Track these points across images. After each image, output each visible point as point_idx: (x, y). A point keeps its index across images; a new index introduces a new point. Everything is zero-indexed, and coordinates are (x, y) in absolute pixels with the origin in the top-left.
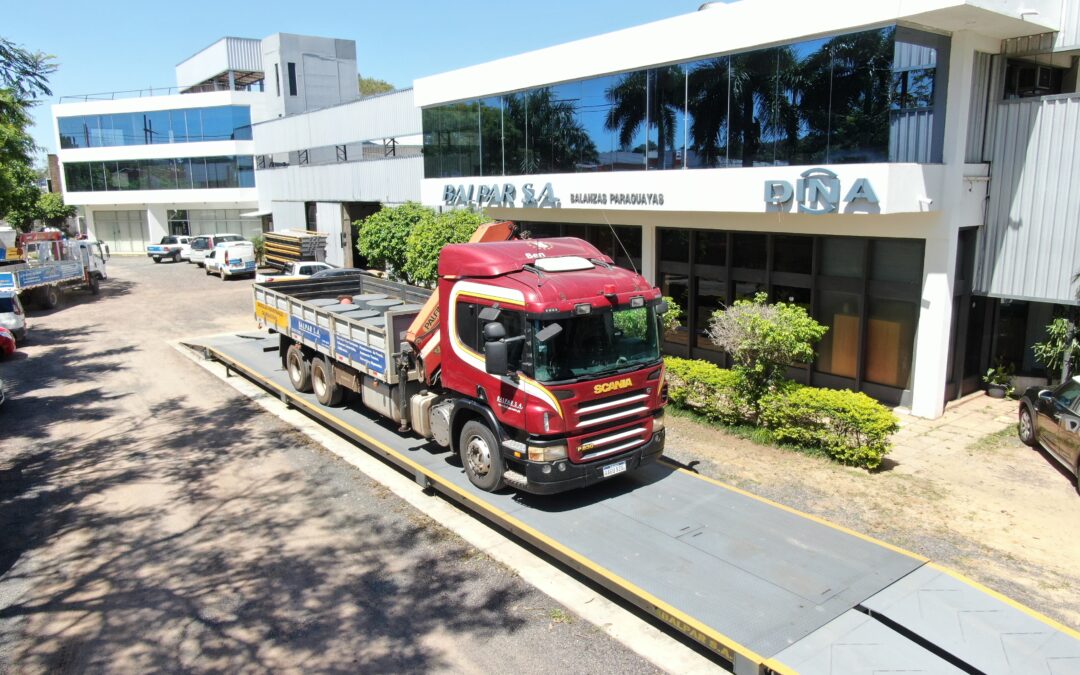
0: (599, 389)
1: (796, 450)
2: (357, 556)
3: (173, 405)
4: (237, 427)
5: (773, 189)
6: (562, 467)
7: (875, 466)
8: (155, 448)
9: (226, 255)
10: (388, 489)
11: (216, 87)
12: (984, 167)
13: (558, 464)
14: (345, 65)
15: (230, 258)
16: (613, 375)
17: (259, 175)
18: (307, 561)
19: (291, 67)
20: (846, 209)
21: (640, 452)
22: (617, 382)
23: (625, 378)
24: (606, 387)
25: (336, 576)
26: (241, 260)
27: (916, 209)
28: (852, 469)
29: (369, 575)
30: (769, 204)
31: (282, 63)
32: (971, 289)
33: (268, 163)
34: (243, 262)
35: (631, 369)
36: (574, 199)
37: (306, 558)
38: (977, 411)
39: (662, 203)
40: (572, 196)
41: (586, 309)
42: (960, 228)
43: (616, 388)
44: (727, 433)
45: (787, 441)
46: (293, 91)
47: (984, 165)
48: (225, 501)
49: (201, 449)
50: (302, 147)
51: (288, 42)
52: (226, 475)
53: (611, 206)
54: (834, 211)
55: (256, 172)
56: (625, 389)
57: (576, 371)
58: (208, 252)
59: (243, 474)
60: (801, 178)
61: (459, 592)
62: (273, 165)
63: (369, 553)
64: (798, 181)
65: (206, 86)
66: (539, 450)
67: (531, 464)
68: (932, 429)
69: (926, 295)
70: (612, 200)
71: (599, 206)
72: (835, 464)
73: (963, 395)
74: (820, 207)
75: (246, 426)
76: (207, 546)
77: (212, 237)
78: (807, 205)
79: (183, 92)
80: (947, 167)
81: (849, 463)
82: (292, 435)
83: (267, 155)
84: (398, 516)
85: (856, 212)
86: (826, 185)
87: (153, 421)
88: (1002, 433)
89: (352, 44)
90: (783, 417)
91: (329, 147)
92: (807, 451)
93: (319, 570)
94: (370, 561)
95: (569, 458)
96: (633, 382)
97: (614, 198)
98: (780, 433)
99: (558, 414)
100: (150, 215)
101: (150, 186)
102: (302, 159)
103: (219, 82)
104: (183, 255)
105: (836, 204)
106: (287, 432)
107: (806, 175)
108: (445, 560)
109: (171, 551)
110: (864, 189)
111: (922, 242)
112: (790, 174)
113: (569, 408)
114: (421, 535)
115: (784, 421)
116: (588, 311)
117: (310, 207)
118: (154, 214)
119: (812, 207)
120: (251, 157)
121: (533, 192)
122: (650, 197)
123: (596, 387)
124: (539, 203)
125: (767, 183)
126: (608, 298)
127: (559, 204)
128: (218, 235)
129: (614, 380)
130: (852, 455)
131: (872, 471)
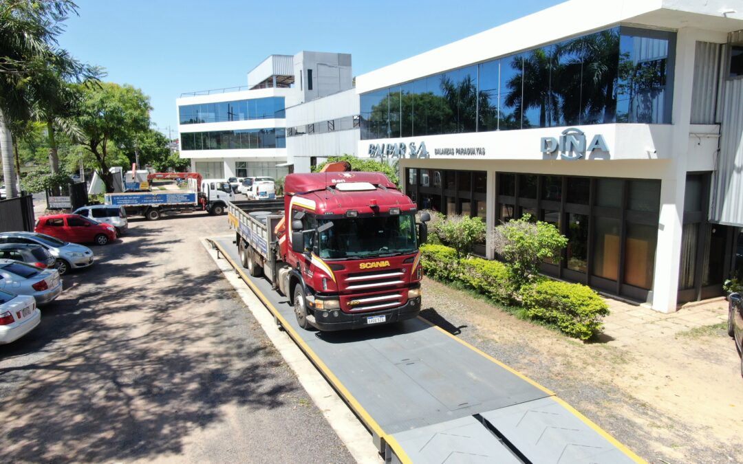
0: (363, 266)
1: (542, 325)
2: (218, 359)
3: (179, 272)
4: (204, 286)
5: (546, 143)
6: (336, 314)
7: (587, 338)
8: (154, 294)
9: (258, 189)
10: (260, 325)
11: (267, 85)
12: (715, 128)
13: (333, 312)
14: (344, 70)
15: (259, 191)
16: (376, 258)
17: (289, 140)
18: (190, 359)
19: (310, 72)
20: (590, 156)
21: (398, 310)
22: (378, 263)
23: (385, 260)
24: (368, 265)
25: (199, 368)
26: (266, 193)
27: (645, 156)
28: (573, 339)
29: (218, 370)
30: (545, 154)
31: (304, 69)
32: (708, 218)
33: (294, 132)
34: (268, 193)
35: (390, 255)
36: (437, 152)
37: (190, 357)
38: (709, 310)
39: (484, 154)
40: (436, 150)
41: (354, 214)
42: (687, 172)
43: (376, 266)
44: (503, 311)
45: (536, 318)
46: (310, 87)
47: (715, 126)
48: (170, 324)
49: (177, 296)
50: (311, 122)
51: (308, 56)
52: (181, 311)
53: (457, 156)
54: (582, 158)
55: (287, 139)
56: (384, 267)
57: (348, 254)
58: (249, 187)
59: (190, 311)
60: (562, 135)
61: (258, 384)
62: (297, 133)
63: (225, 358)
64: (560, 137)
65: (261, 85)
66: (321, 302)
67: (317, 310)
68: (661, 319)
69: (662, 221)
70: (457, 152)
71: (450, 157)
72: (563, 336)
73: (702, 299)
74: (574, 155)
75: (209, 286)
76: (144, 346)
77: (254, 178)
78: (567, 154)
79: (252, 89)
80: (674, 127)
81: (572, 335)
82: (230, 293)
83: (294, 128)
84: (255, 340)
85: (596, 159)
86: (577, 140)
87: (163, 280)
88: (715, 327)
89: (349, 56)
90: (533, 301)
91: (325, 122)
92: (548, 326)
93: (193, 364)
94: (223, 363)
95: (341, 309)
96: (390, 263)
97: (459, 151)
98: (532, 312)
99: (332, 280)
100: (225, 164)
101: (229, 147)
102: (310, 130)
103: (268, 83)
104: (239, 189)
105: (584, 153)
106: (229, 290)
107: (565, 133)
108: (265, 366)
109: (126, 347)
110: (599, 142)
111: (658, 182)
112: (555, 133)
113: (341, 277)
114: (261, 352)
115: (533, 304)
116: (356, 215)
117: (313, 160)
118: (227, 163)
119: (569, 156)
120: (284, 129)
121: (415, 147)
122: (478, 149)
123: (361, 265)
124: (418, 155)
125: (542, 139)
126: (371, 208)
127: (429, 155)
128: (258, 177)
129: (375, 262)
130: (573, 330)
131: (585, 342)
